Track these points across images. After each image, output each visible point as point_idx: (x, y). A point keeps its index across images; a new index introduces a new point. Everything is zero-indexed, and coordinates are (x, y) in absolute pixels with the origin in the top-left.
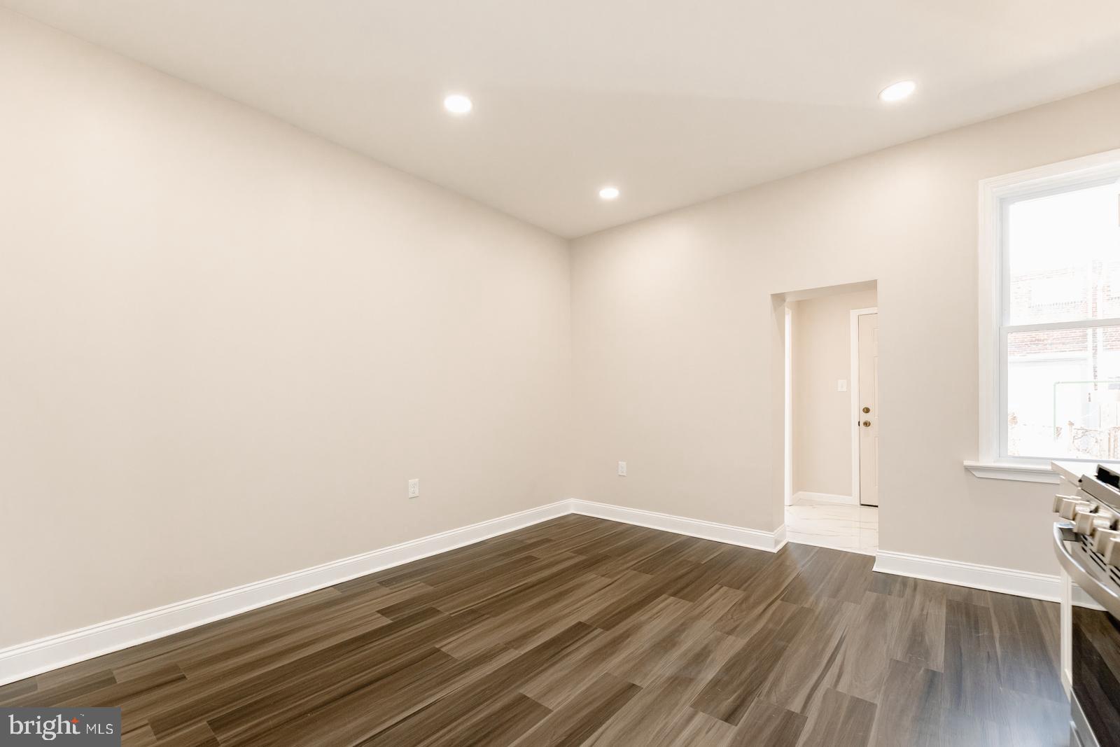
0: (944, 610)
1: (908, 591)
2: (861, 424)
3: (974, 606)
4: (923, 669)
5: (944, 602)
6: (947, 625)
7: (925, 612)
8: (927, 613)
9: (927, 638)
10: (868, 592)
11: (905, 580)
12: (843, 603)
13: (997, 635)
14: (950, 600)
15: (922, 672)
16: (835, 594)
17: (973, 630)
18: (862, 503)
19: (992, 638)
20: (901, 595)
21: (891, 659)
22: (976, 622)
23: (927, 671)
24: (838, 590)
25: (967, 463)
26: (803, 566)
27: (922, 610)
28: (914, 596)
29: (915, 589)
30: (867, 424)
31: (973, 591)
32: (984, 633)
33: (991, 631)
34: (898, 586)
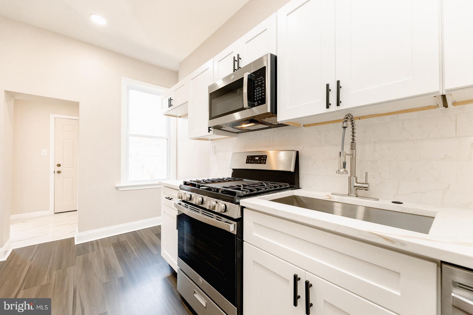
0: (113, 249)
1: (96, 247)
2: (56, 172)
3: (122, 242)
4: (117, 279)
5: (111, 245)
6: (116, 254)
7: (106, 254)
8: (107, 253)
9: (112, 265)
10: (77, 257)
11: (92, 243)
12: (66, 270)
13: (133, 249)
14: (113, 243)
15: (117, 281)
16: (60, 267)
17: (126, 252)
18: (55, 213)
19: (132, 251)
20: (93, 251)
21: (103, 284)
22: (125, 248)
23: (119, 279)
24: (60, 263)
25: (117, 185)
26: (31, 260)
27: (105, 253)
28: (99, 249)
29: (98, 245)
30: (59, 172)
31: (119, 236)
32: (129, 251)
33: (131, 249)
34: (90, 247)
